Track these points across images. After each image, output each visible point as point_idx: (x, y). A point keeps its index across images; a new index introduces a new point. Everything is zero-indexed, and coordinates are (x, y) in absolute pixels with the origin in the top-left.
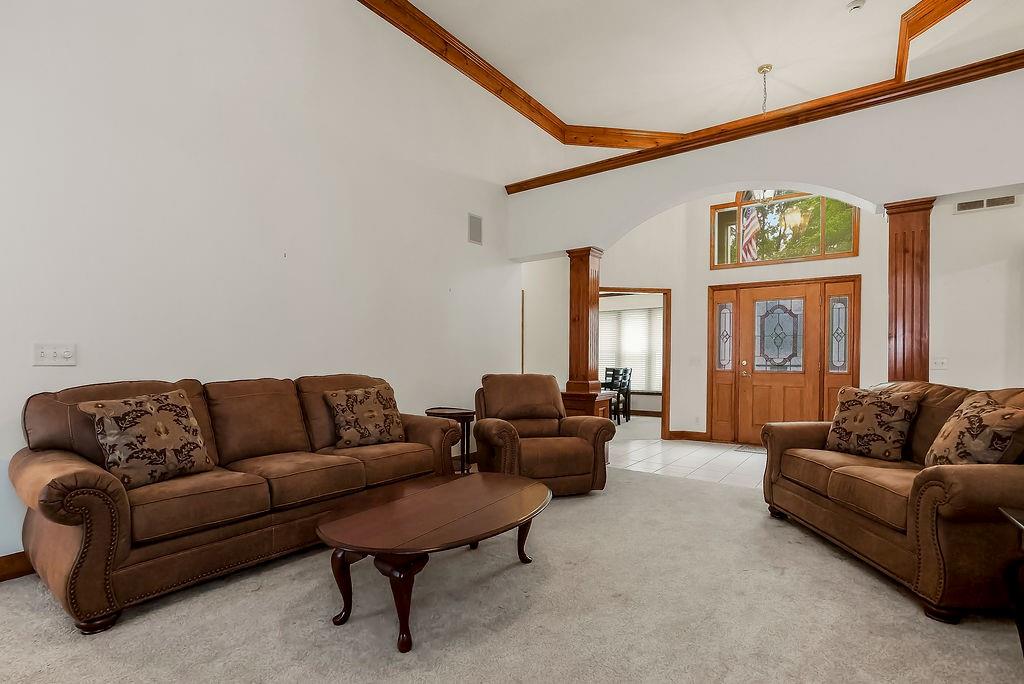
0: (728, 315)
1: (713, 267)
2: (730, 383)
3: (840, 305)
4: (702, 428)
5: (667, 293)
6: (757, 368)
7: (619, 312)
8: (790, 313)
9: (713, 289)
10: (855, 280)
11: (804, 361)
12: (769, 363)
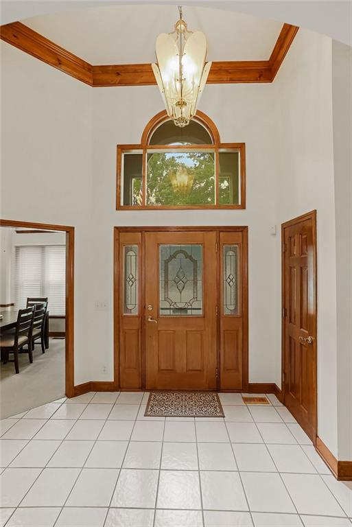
0: (133, 258)
1: (118, 208)
2: (137, 328)
3: (231, 253)
4: (110, 378)
5: (70, 231)
6: (161, 312)
7: (43, 247)
8: (190, 258)
9: (119, 230)
10: (243, 230)
11: (204, 305)
12: (172, 307)
